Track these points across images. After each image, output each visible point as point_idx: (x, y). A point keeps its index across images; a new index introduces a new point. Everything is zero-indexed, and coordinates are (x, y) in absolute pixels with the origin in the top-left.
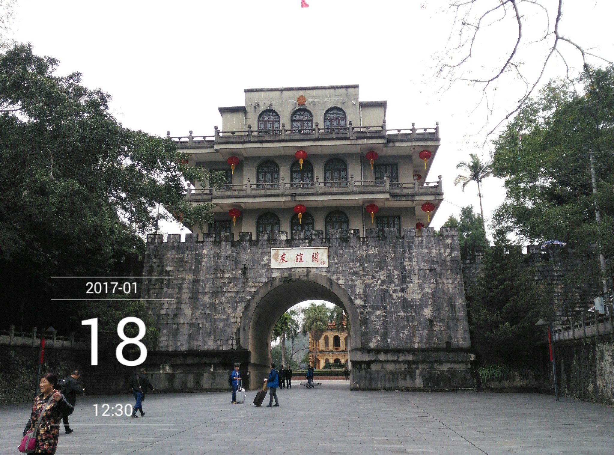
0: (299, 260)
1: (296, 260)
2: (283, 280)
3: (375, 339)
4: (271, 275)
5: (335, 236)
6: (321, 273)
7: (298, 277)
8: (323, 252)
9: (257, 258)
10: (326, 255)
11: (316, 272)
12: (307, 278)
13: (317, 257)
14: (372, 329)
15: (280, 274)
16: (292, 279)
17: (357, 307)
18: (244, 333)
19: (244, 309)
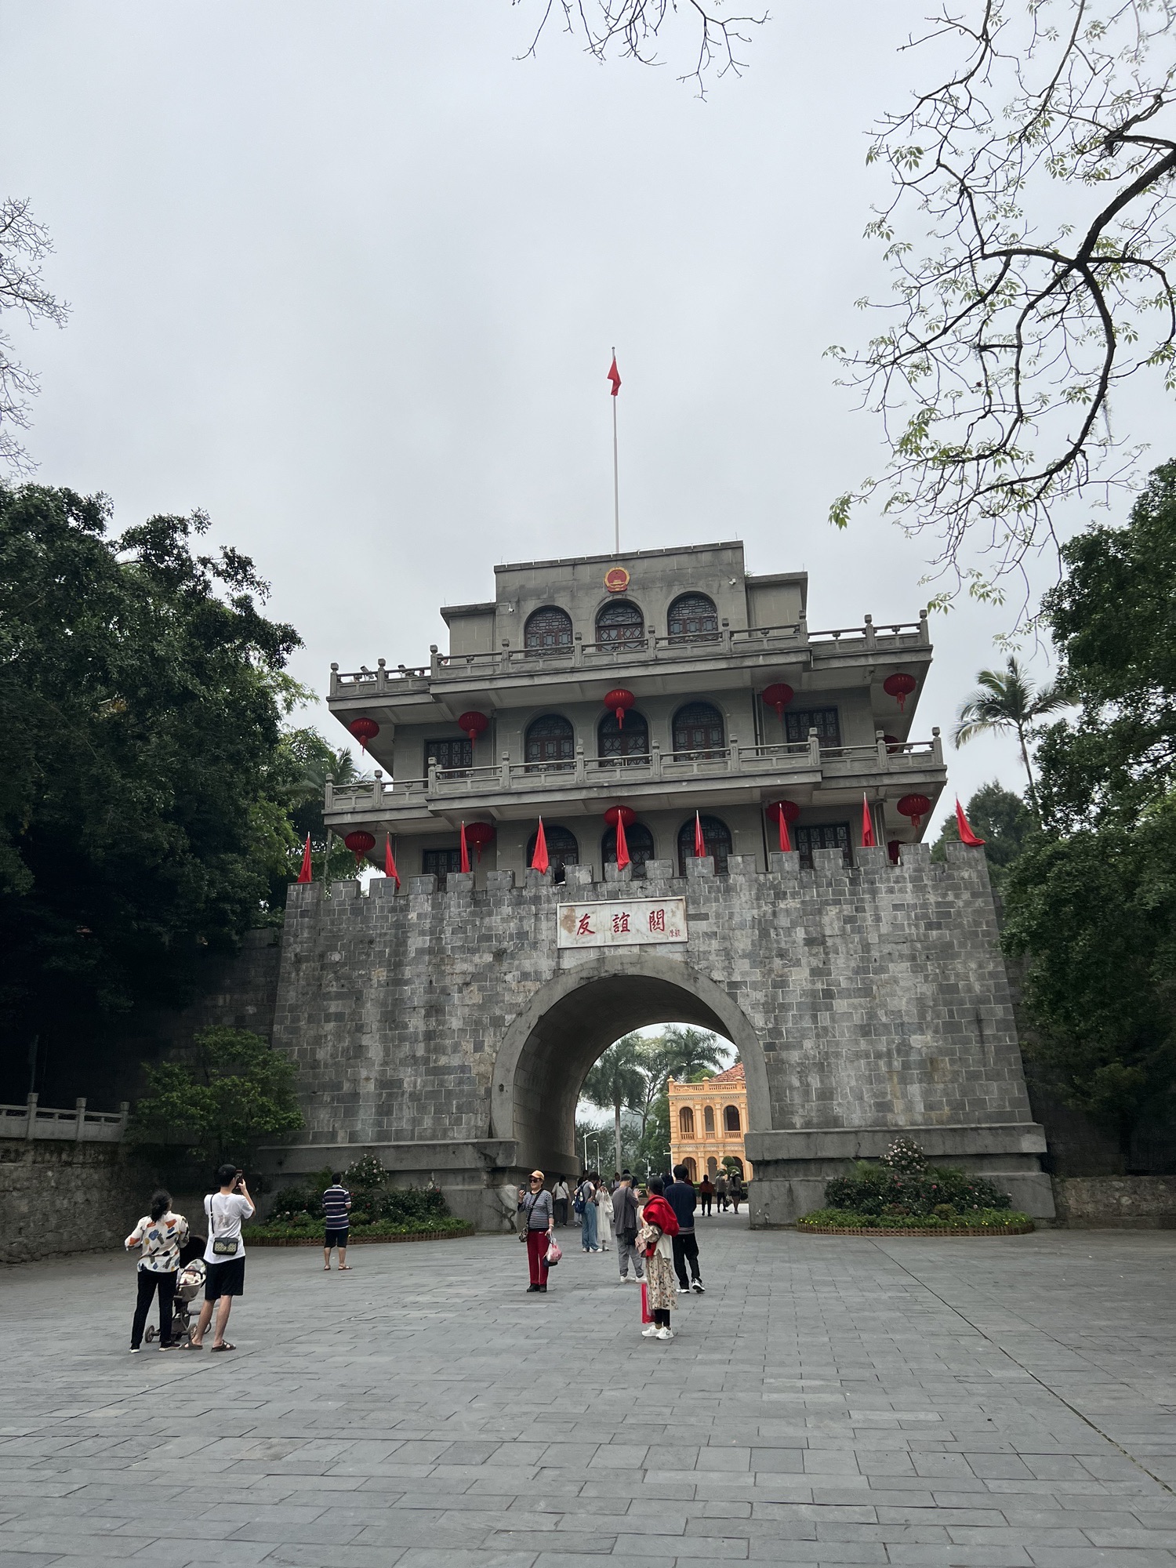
0: (621, 929)
1: (613, 929)
2: (584, 974)
3: (803, 1106)
4: (558, 963)
5: (699, 873)
6: (671, 955)
7: (619, 967)
8: (674, 909)
9: (526, 928)
10: (680, 914)
11: (659, 954)
12: (642, 968)
13: (661, 920)
14: (796, 1083)
15: (579, 962)
16: (606, 971)
17: (757, 1032)
18: (502, 1099)
19: (500, 1044)
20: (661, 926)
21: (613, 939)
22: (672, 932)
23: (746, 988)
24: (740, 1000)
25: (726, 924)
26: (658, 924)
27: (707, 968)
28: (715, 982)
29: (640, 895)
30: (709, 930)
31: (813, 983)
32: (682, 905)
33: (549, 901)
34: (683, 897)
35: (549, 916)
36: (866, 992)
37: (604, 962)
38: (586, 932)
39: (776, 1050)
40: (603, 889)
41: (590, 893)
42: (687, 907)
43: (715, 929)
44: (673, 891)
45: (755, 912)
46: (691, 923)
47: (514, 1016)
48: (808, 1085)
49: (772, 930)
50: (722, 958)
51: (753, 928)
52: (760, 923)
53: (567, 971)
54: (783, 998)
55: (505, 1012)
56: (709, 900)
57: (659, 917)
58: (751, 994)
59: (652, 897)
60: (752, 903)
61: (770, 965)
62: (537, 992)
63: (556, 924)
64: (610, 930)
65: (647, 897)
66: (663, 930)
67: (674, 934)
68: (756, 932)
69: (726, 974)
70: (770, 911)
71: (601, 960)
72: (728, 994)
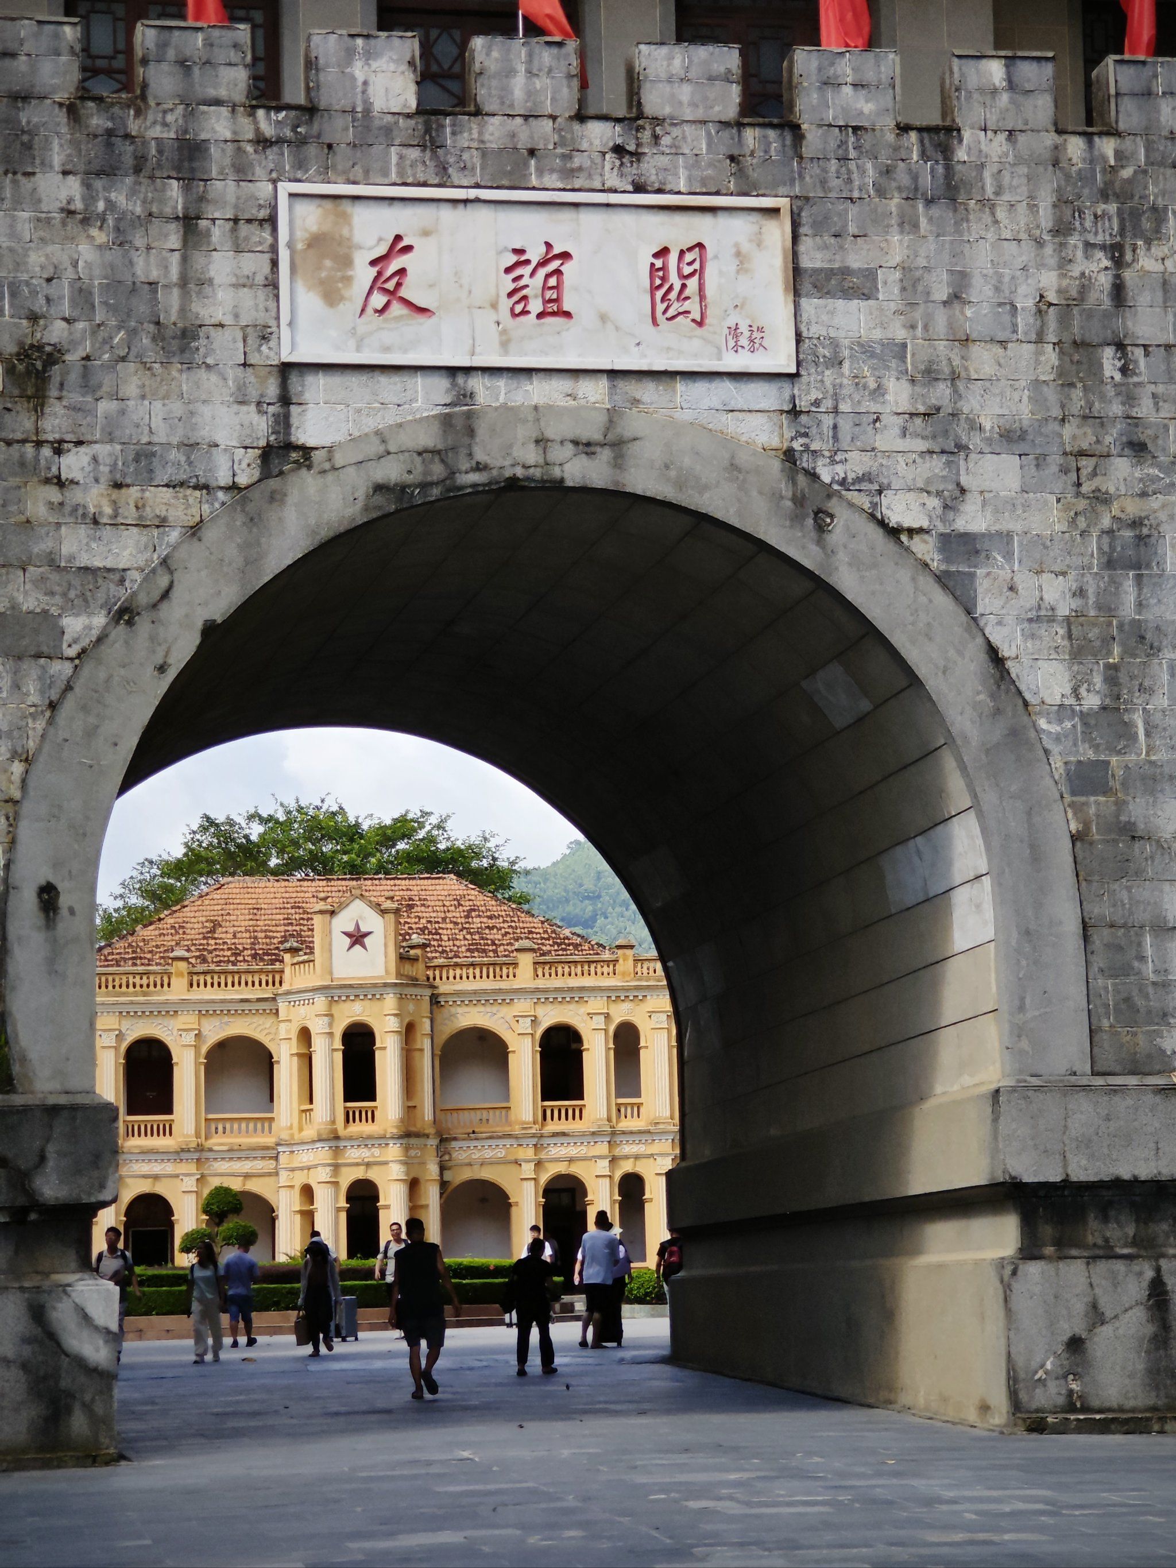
0: (536, 306)
1: (506, 304)
2: (392, 472)
4: (283, 422)
5: (845, 110)
6: (730, 424)
7: (531, 455)
8: (746, 247)
9: (145, 268)
10: (769, 266)
11: (687, 416)
12: (618, 462)
13: (693, 283)
15: (370, 424)
16: (479, 467)
17: (1043, 723)
18: (54, 941)
19: (40, 725)
20: (693, 306)
21: (505, 345)
22: (735, 331)
23: (1008, 555)
24: (986, 603)
25: (941, 320)
26: (682, 297)
27: (866, 477)
28: (894, 532)
29: (612, 180)
30: (877, 334)
32: (778, 233)
33: (242, 172)
34: (783, 203)
35: (244, 229)
37: (471, 432)
38: (397, 309)
39: (1106, 791)
40: (464, 141)
41: (414, 153)
42: (795, 238)
43: (900, 334)
44: (741, 173)
45: (1049, 281)
46: (810, 305)
47: (99, 620)
49: (1109, 352)
50: (922, 445)
51: (1040, 340)
52: (1064, 321)
53: (317, 456)
54: (1140, 605)
55: (58, 599)
56: (879, 219)
57: (687, 270)
58: (1025, 581)
59: (660, 191)
60: (1040, 243)
61: (1096, 482)
62: (195, 530)
63: (275, 263)
64: (494, 306)
65: (639, 188)
66: (700, 324)
67: (744, 341)
68: (1051, 356)
69: (934, 502)
70: (1105, 281)
71: (459, 423)
72: (943, 580)
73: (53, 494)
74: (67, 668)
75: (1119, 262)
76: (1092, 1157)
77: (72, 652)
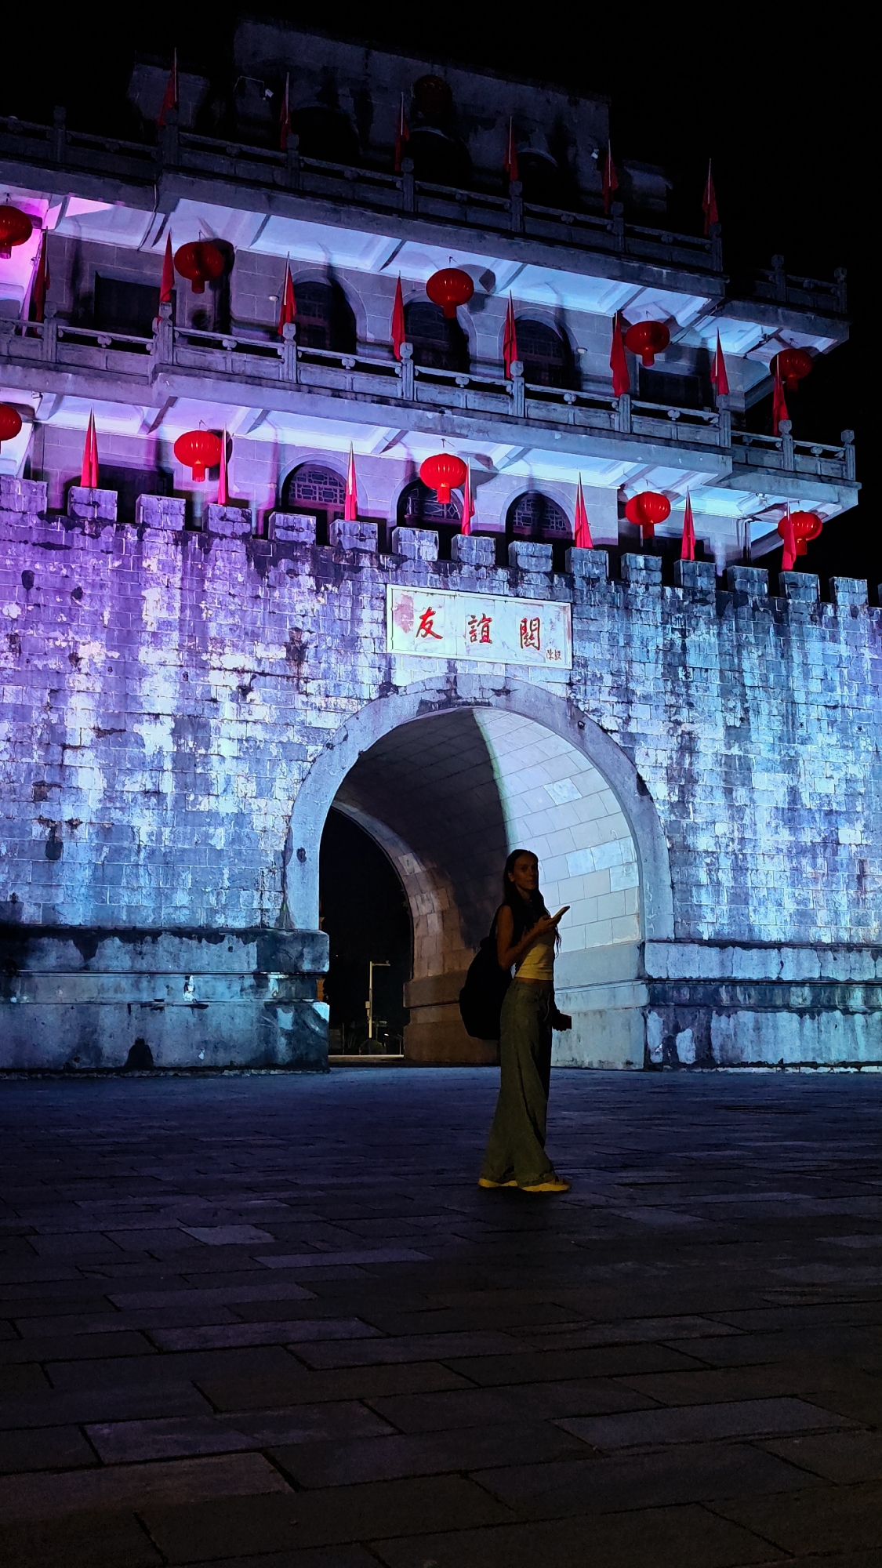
0: (479, 637)
1: (469, 636)
2: (427, 698)
3: (713, 910)
4: (388, 674)
5: (589, 572)
6: (548, 687)
7: (478, 694)
8: (555, 620)
9: (338, 613)
10: (562, 627)
11: (533, 683)
12: (508, 698)
14: (704, 878)
15: (419, 678)
16: (458, 697)
17: (657, 806)
18: (303, 870)
19: (298, 786)
20: (535, 641)
21: (468, 651)
22: (550, 652)
23: (646, 742)
24: (638, 760)
25: (622, 653)
26: (532, 638)
27: (596, 710)
28: (605, 731)
29: (507, 592)
30: (600, 656)
31: (729, 746)
32: (566, 616)
33: (374, 580)
34: (568, 605)
35: (375, 601)
36: (790, 765)
37: (456, 684)
38: (429, 636)
39: (680, 832)
40: (454, 573)
41: (436, 577)
42: (572, 618)
43: (608, 657)
44: (553, 593)
45: (660, 641)
46: (577, 644)
47: (320, 748)
48: (719, 883)
49: (680, 669)
50: (616, 699)
51: (656, 663)
52: (665, 657)
53: (400, 690)
54: (691, 764)
55: (306, 739)
56: (601, 614)
57: (533, 628)
58: (651, 752)
59: (523, 597)
60: (657, 627)
61: (676, 717)
62: (356, 715)
63: (385, 615)
64: (465, 637)
65: (517, 596)
66: (538, 648)
67: (553, 656)
68: (661, 669)
69: (620, 721)
70: (679, 642)
71: (452, 680)
72: (623, 749)
73: (304, 698)
74: (309, 765)
75: (684, 636)
76: (676, 969)
77: (310, 759)
